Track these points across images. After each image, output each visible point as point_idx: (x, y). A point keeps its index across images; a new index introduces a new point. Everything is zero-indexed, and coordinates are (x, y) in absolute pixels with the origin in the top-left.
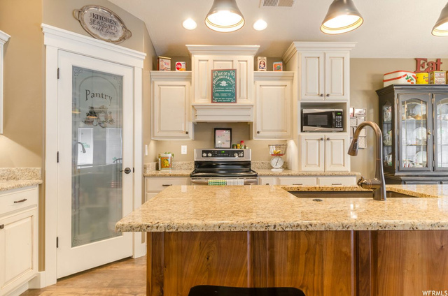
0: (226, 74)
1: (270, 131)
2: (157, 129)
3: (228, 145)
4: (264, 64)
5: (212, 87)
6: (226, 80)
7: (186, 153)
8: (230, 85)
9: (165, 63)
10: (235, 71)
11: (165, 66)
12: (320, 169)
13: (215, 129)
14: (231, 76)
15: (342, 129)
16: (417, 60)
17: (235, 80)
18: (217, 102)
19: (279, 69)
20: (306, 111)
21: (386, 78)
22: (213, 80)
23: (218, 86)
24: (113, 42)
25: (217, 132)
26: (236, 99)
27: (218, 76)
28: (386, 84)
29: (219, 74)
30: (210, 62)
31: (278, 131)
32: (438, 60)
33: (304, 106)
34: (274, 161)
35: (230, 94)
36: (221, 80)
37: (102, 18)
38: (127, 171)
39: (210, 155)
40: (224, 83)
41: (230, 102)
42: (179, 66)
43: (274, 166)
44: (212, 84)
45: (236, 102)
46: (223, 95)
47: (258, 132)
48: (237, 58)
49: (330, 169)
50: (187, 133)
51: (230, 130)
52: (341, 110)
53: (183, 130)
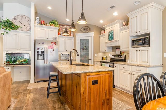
0: (111, 32)
1: (125, 48)
2: (100, 50)
3: (119, 53)
4: (125, 24)
5: (108, 37)
6: (111, 34)
7: (110, 56)
10: (113, 30)
12: (137, 63)
13: (116, 48)
15: (148, 45)
17: (113, 33)
24: (87, 32)
25: (117, 49)
26: (113, 39)
30: (108, 30)
31: (126, 48)
37: (85, 28)
38: (90, 60)
39: (113, 56)
46: (110, 38)
47: (121, 49)
48: (115, 26)
49: (141, 63)
50: (105, 50)
52: (148, 37)
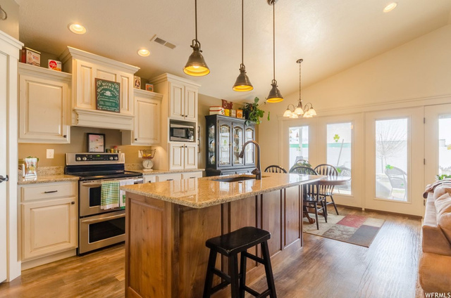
0: (110, 85)
1: (145, 138)
3: (101, 149)
4: (139, 83)
5: (97, 95)
6: (110, 91)
7: (52, 157)
8: (114, 96)
9: (33, 56)
10: (119, 84)
11: (34, 60)
12: (181, 168)
13: (88, 134)
14: (115, 88)
15: (194, 140)
16: (223, 100)
17: (119, 92)
18: (102, 110)
19: (150, 90)
20: (173, 126)
21: (211, 109)
22: (97, 88)
23: (102, 94)
25: (90, 136)
26: (119, 110)
27: (101, 85)
28: (211, 113)
29: (104, 84)
30: (94, 71)
31: (151, 139)
32: (231, 103)
33: (172, 122)
34: (146, 163)
35: (114, 104)
36: (106, 90)
39: (85, 159)
40: (108, 93)
41: (114, 111)
42: (53, 65)
43: (146, 167)
44: (96, 92)
45: (119, 112)
46: (107, 104)
47: (136, 140)
48: (120, 73)
49: (187, 167)
50: (65, 136)
51: (104, 135)
52: (192, 127)
53: (60, 133)
